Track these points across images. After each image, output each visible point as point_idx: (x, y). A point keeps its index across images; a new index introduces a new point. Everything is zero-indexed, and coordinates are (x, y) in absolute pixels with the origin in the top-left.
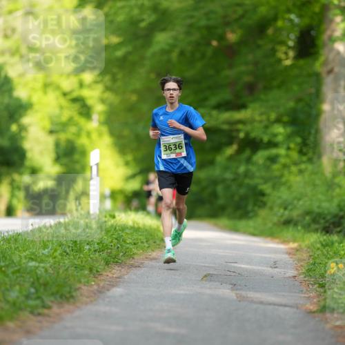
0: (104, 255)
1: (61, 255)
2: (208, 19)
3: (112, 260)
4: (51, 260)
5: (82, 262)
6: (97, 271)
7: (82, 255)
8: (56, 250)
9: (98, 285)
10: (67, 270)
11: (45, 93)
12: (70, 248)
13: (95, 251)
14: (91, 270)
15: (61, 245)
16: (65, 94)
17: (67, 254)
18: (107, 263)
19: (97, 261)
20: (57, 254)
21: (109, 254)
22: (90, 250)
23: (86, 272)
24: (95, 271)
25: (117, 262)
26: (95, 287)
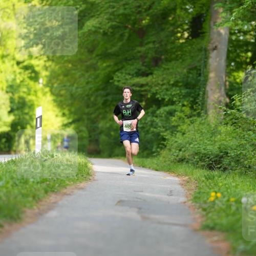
0: (44, 185)
1: (12, 186)
2: (125, 9)
3: (50, 189)
4: (4, 190)
5: (27, 191)
6: (39, 198)
7: (27, 186)
8: (8, 183)
9: (39, 209)
10: (16, 197)
11: (4, 62)
12: (19, 181)
13: (38, 183)
14: (34, 197)
15: (12, 178)
16: (18, 63)
17: (17, 185)
18: (46, 192)
19: (39, 190)
20: (9, 185)
21: (48, 185)
22: (33, 182)
23: (30, 199)
24: (37, 198)
25: (54, 191)
26: (37, 211)
